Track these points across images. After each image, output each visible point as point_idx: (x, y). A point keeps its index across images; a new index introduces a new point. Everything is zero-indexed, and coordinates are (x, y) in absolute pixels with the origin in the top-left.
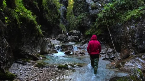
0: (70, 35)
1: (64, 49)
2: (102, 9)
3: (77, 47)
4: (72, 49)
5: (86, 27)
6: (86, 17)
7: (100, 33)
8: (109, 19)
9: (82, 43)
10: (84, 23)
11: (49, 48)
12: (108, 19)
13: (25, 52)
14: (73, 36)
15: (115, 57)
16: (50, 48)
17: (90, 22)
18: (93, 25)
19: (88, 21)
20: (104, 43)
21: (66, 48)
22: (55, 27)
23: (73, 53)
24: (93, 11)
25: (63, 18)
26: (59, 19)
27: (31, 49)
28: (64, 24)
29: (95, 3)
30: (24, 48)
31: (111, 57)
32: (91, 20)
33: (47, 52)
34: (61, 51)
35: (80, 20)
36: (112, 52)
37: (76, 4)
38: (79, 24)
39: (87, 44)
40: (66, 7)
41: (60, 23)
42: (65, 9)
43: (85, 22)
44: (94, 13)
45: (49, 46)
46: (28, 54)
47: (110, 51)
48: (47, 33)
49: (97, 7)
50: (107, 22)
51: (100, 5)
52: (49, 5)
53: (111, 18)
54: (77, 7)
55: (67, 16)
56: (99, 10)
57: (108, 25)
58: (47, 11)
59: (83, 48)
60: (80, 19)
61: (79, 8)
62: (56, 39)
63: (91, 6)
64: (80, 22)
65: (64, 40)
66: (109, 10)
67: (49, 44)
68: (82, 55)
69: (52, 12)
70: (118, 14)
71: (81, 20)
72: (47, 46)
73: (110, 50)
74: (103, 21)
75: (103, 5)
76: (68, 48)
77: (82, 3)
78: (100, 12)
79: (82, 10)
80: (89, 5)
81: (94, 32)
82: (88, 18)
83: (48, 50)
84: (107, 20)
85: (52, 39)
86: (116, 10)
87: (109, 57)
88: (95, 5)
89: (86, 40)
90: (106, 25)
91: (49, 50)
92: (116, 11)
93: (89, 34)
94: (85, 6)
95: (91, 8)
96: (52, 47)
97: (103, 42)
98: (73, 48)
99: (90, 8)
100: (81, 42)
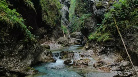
0: (72, 37)
1: (64, 57)
2: (109, 8)
3: (79, 54)
4: (73, 57)
5: (90, 29)
6: (90, 18)
7: (107, 38)
8: (121, 20)
9: (86, 48)
10: (87, 25)
11: (45, 56)
12: (118, 20)
13: (5, 68)
14: (75, 39)
15: (133, 74)
16: (47, 55)
17: (94, 24)
18: (99, 27)
19: (92, 23)
20: (114, 50)
21: (66, 55)
22: (56, 30)
23: (74, 63)
24: (98, 11)
25: (65, 19)
26: (60, 21)
27: (16, 63)
28: (66, 25)
29: (100, 1)
30: (3, 62)
31: (126, 74)
32: (95, 22)
33: (42, 61)
34: (60, 58)
35: (82, 22)
36: (127, 66)
37: (78, 4)
38: (82, 26)
39: (91, 50)
40: (68, 8)
41: (62, 25)
42: (67, 10)
43: (89, 24)
44: (99, 13)
45: (45, 53)
46: (9, 71)
47: (124, 65)
48: (47, 36)
49: (103, 5)
50: (117, 24)
51: (107, 3)
52: (50, 6)
53: (123, 19)
54: (80, 7)
55: (69, 17)
56: (106, 9)
57: (119, 27)
58: (46, 12)
59: (86, 56)
60: (82, 20)
61: (82, 8)
62: (56, 43)
63: (96, 5)
64: (82, 23)
65: (66, 43)
66: (120, 8)
67: (45, 51)
68: (85, 67)
69: (53, 13)
70: (133, 13)
71: (84, 21)
72: (43, 54)
73: (125, 63)
74: (112, 23)
75: (112, 3)
76: (68, 55)
77: (85, 3)
78: (107, 12)
79: (85, 9)
80: (93, 4)
81: (100, 36)
82: (92, 19)
83: (43, 58)
84: (117, 22)
85: (52, 42)
86: (130, 8)
87: (123, 73)
88: (100, 3)
89: (90, 45)
90: (116, 29)
91: (45, 59)
92: (130, 10)
93: (94, 38)
94: (88, 6)
95: (96, 7)
96: (49, 54)
97: (112, 50)
98: (74, 55)
99: (94, 7)
100: (84, 47)
